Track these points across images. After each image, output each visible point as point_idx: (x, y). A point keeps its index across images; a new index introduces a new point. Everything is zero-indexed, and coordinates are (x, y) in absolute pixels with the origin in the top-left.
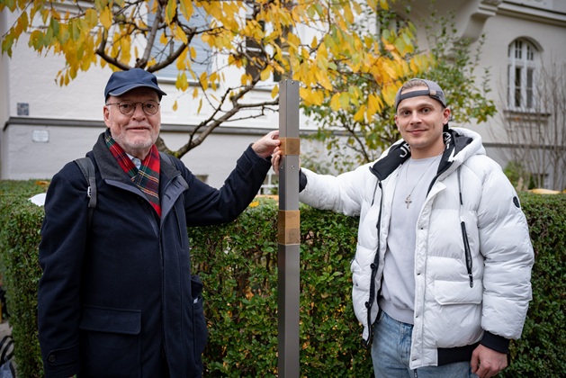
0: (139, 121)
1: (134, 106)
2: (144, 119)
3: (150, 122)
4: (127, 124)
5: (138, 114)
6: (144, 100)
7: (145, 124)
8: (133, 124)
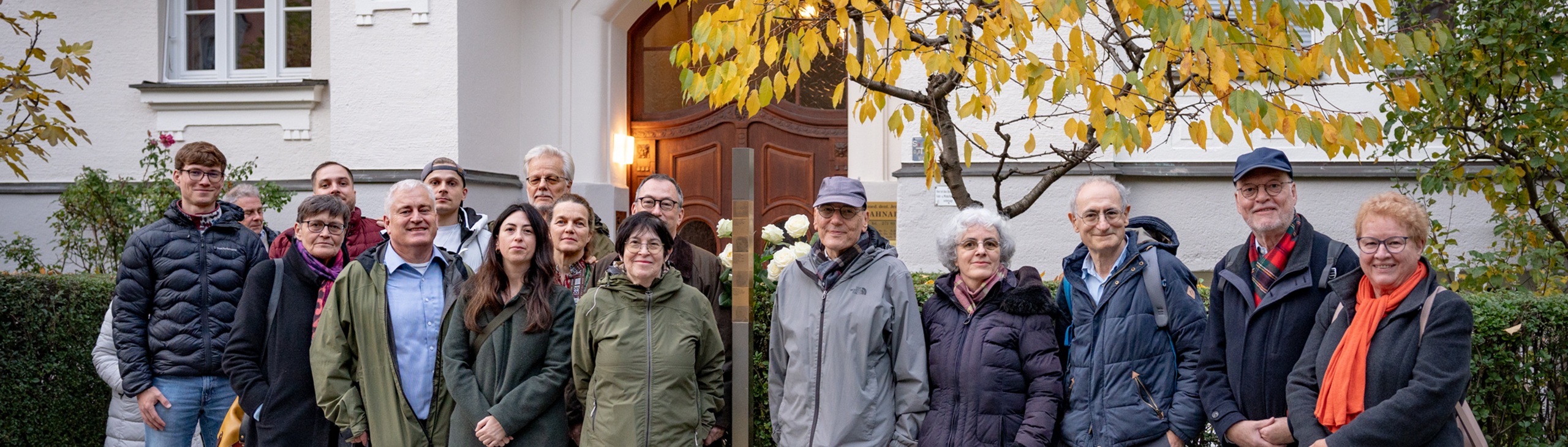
0: (1263, 202)
1: (1256, 188)
2: (1268, 200)
3: (1275, 202)
4: (1252, 206)
5: (1261, 195)
6: (1265, 180)
7: (1270, 204)
8: (1257, 206)
